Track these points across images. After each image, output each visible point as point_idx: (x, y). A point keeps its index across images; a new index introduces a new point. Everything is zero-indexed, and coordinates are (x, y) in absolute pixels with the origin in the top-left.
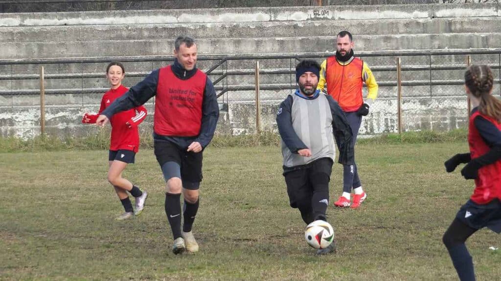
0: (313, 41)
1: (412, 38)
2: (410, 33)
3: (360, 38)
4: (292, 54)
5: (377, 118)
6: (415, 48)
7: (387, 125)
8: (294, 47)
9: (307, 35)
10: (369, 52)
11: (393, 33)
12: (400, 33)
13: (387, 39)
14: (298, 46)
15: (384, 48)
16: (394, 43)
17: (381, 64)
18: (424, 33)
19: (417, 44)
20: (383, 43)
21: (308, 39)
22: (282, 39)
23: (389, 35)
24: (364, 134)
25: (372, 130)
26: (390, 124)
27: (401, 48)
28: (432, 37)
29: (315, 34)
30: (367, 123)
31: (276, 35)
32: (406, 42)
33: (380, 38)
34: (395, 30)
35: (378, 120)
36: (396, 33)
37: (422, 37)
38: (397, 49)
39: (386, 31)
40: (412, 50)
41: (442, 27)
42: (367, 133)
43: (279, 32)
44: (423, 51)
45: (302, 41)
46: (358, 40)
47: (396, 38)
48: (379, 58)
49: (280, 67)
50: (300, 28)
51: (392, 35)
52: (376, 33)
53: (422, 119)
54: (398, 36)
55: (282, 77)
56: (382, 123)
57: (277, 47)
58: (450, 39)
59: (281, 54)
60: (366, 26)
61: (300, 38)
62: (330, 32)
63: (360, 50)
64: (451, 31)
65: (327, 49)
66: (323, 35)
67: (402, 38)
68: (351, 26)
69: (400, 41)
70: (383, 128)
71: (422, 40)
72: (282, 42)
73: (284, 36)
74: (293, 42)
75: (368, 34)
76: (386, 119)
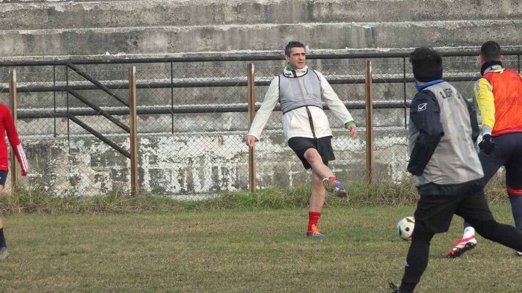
0: (81, 36)
1: (249, 31)
2: (244, 22)
3: (161, 31)
4: (48, 57)
5: (198, 165)
6: (253, 48)
7: (215, 178)
8: (52, 46)
9: (70, 26)
10: (178, 55)
11: (214, 21)
12: (228, 23)
13: (206, 33)
14: (57, 44)
15: (200, 47)
16: (218, 39)
17: (198, 74)
18: (266, 22)
19: (255, 40)
20: (199, 40)
21: (73, 33)
22: (30, 32)
23: (209, 26)
24: (177, 194)
25: (191, 186)
26: (221, 177)
27: (229, 47)
28: (282, 30)
29: (85, 24)
30: (181, 174)
31: (19, 26)
32: (238, 38)
33: (195, 31)
34: (217, 17)
35: (201, 170)
36: (219, 23)
37: (265, 29)
38: (224, 49)
39: (203, 19)
40: (249, 52)
41: (296, 11)
42: (183, 192)
43: (23, 19)
44: (269, 53)
45: (63, 35)
46: (158, 35)
47: (222, 32)
48: (195, 64)
49: (28, 80)
50: (60, 13)
51: (215, 26)
52: (185, 22)
53: (275, 168)
54: (225, 28)
55: (34, 96)
56: (208, 175)
57: (21, 46)
58: (312, 32)
59: (29, 58)
60: (170, 11)
61: (61, 31)
62: (108, 20)
63: (161, 50)
64: (312, 19)
65: (106, 49)
66: (98, 25)
67: (233, 30)
68: (145, 9)
69: (228, 36)
70: (209, 183)
71: (265, 33)
72: (29, 38)
73: (32, 27)
74: (49, 37)
75: (174, 24)
76: (214, 169)
